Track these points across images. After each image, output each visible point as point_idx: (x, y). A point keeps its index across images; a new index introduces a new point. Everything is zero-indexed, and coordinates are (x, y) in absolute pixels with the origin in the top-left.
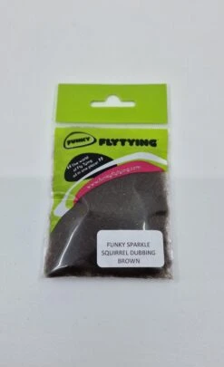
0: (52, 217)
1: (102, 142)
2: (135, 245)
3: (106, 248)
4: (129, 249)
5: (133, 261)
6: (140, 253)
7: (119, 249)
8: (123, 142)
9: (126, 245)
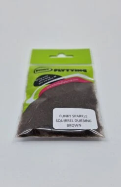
0: (24, 105)
1: (55, 70)
2: (78, 116)
3: (58, 118)
4: (74, 119)
5: (77, 125)
6: (81, 120)
7: (67, 118)
8: (68, 70)
9: (72, 116)
